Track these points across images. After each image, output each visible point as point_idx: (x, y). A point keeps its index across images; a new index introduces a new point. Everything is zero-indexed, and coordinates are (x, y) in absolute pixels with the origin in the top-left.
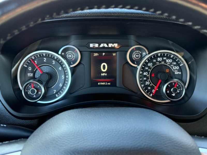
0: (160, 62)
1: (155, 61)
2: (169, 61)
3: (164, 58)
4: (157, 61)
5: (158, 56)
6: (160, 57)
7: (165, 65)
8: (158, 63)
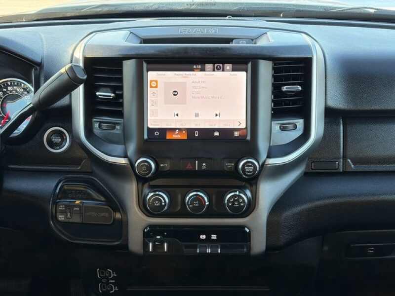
0: (11, 91)
1: (5, 90)
2: (20, 90)
3: (15, 87)
4: (7, 90)
5: (8, 85)
6: (10, 86)
7: (17, 95)
8: (9, 92)
